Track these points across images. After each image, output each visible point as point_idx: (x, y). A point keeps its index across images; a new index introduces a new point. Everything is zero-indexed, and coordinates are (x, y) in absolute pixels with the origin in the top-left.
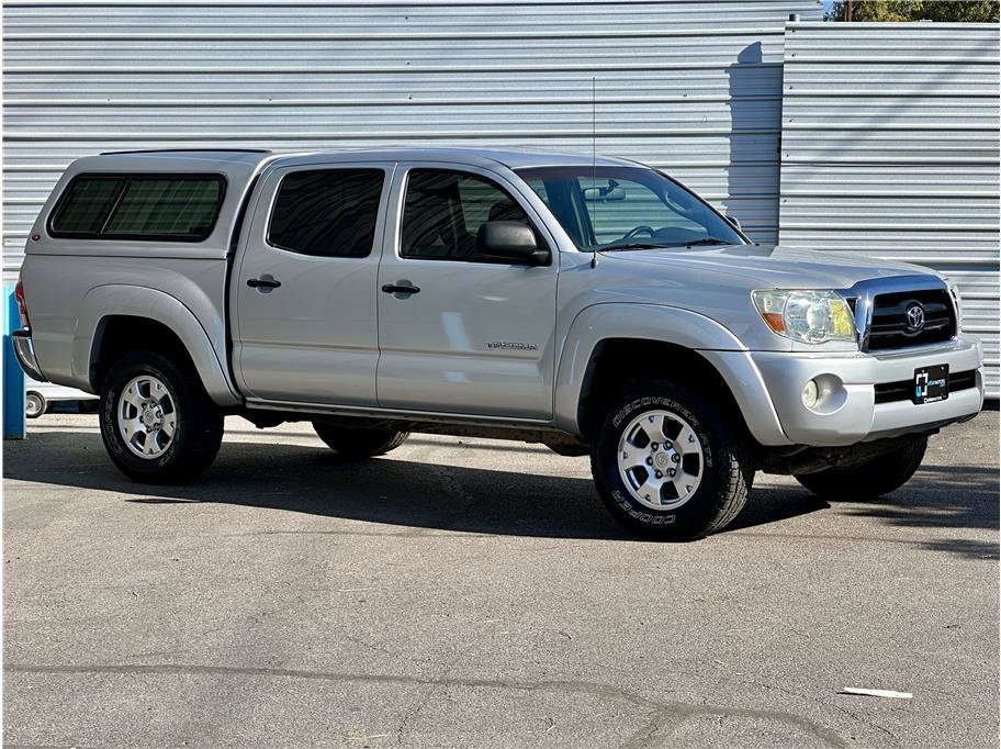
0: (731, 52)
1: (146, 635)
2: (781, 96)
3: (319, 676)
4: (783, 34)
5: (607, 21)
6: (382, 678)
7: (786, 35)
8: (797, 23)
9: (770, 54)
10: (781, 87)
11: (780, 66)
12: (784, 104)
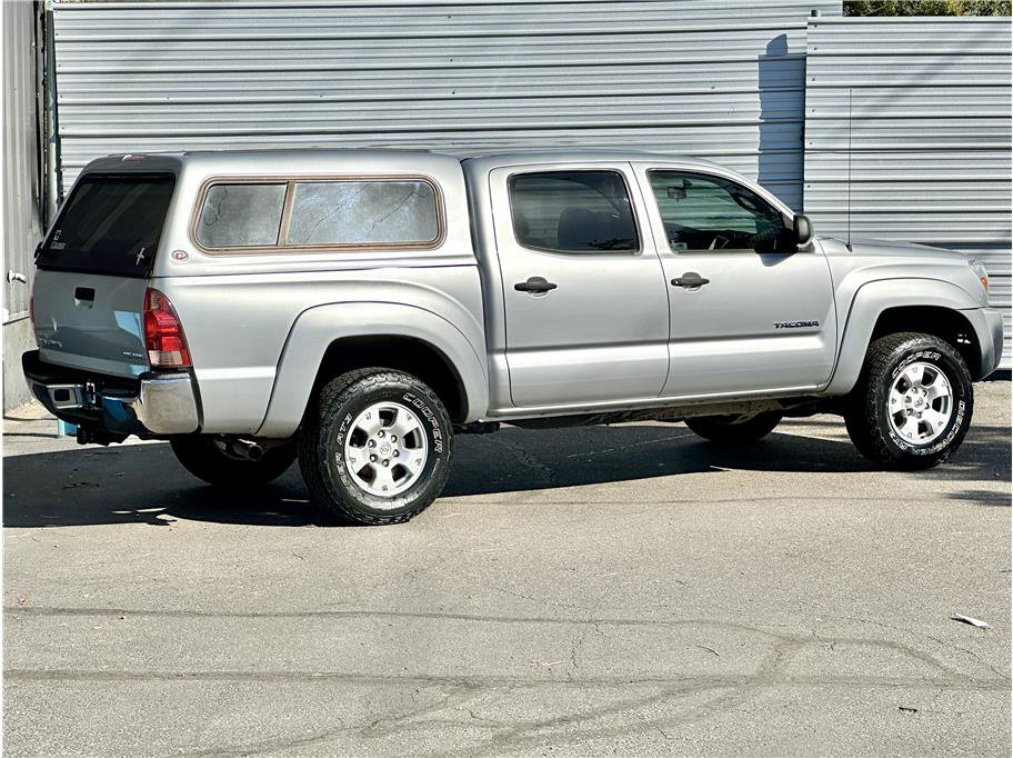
1: (326, 587)
2: (805, 87)
3: (487, 619)
4: (806, 28)
6: (540, 620)
7: (808, 30)
8: (818, 18)
9: (794, 47)
10: (805, 79)
11: (803, 59)
12: (807, 94)
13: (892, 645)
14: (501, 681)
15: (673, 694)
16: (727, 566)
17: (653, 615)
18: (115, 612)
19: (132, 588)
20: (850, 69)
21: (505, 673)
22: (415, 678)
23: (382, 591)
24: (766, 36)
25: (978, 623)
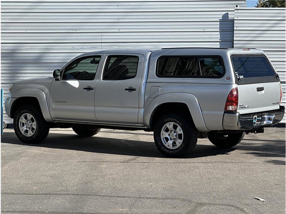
1: (57, 186)
3: (106, 196)
6: (123, 197)
7: (235, 12)
8: (238, 8)
9: (230, 17)
10: (234, 28)
11: (233, 21)
12: (234, 32)
13: (232, 206)
16: (188, 182)
17: (160, 196)
20: (249, 25)
21: (107, 212)
23: (75, 188)
24: (222, 13)
25: (262, 200)
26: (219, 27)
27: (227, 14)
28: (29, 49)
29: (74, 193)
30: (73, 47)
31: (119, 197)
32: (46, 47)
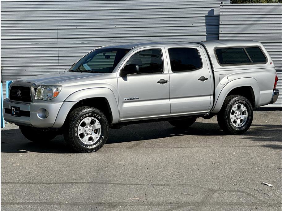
0: (205, 12)
1: (72, 174)
2: (219, 24)
3: (120, 184)
4: (219, 7)
5: (170, 4)
6: (136, 184)
7: (220, 8)
8: (223, 4)
9: (216, 13)
10: (219, 22)
11: (218, 16)
12: (220, 26)
13: (243, 192)
14: (122, 204)
15: (175, 208)
16: (194, 167)
17: (171, 183)
18: (6, 183)
19: (12, 175)
20: (233, 19)
21: (124, 201)
22: (96, 203)
23: (89, 176)
24: (208, 10)
25: (269, 185)
26: (205, 22)
27: (213, 10)
28: (34, 44)
29: (89, 181)
30: (74, 41)
31: (132, 184)
32: (50, 42)
